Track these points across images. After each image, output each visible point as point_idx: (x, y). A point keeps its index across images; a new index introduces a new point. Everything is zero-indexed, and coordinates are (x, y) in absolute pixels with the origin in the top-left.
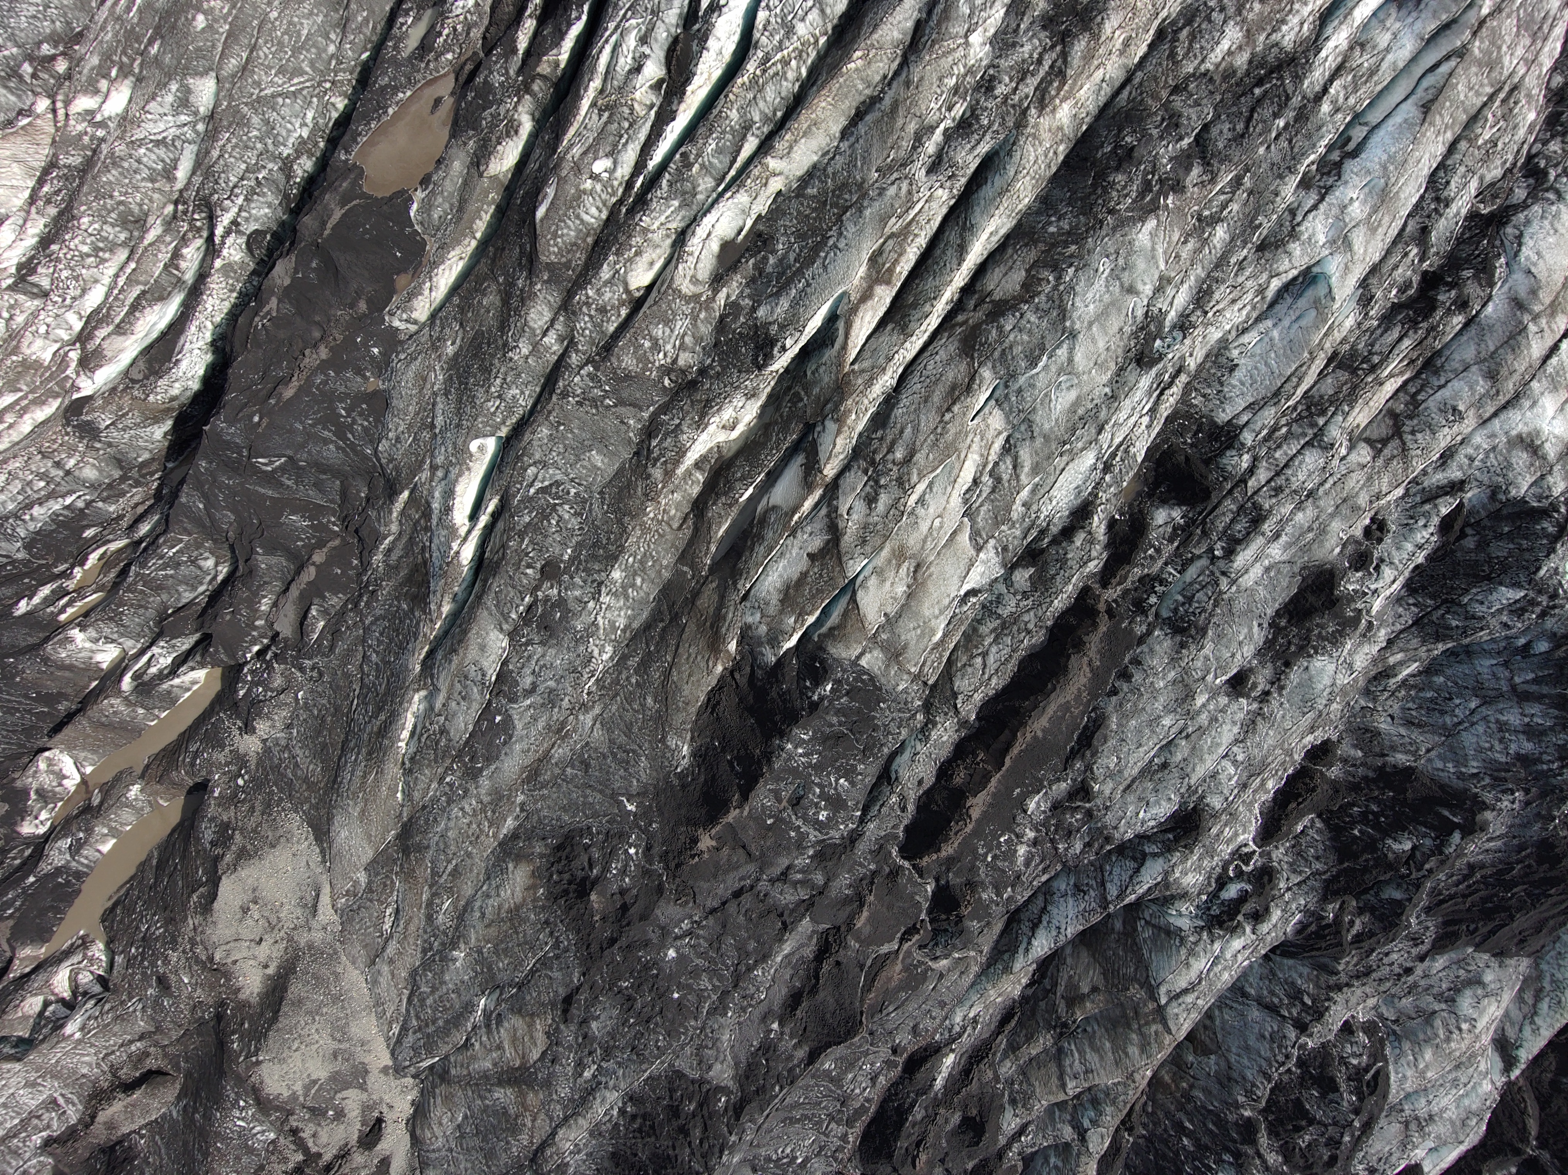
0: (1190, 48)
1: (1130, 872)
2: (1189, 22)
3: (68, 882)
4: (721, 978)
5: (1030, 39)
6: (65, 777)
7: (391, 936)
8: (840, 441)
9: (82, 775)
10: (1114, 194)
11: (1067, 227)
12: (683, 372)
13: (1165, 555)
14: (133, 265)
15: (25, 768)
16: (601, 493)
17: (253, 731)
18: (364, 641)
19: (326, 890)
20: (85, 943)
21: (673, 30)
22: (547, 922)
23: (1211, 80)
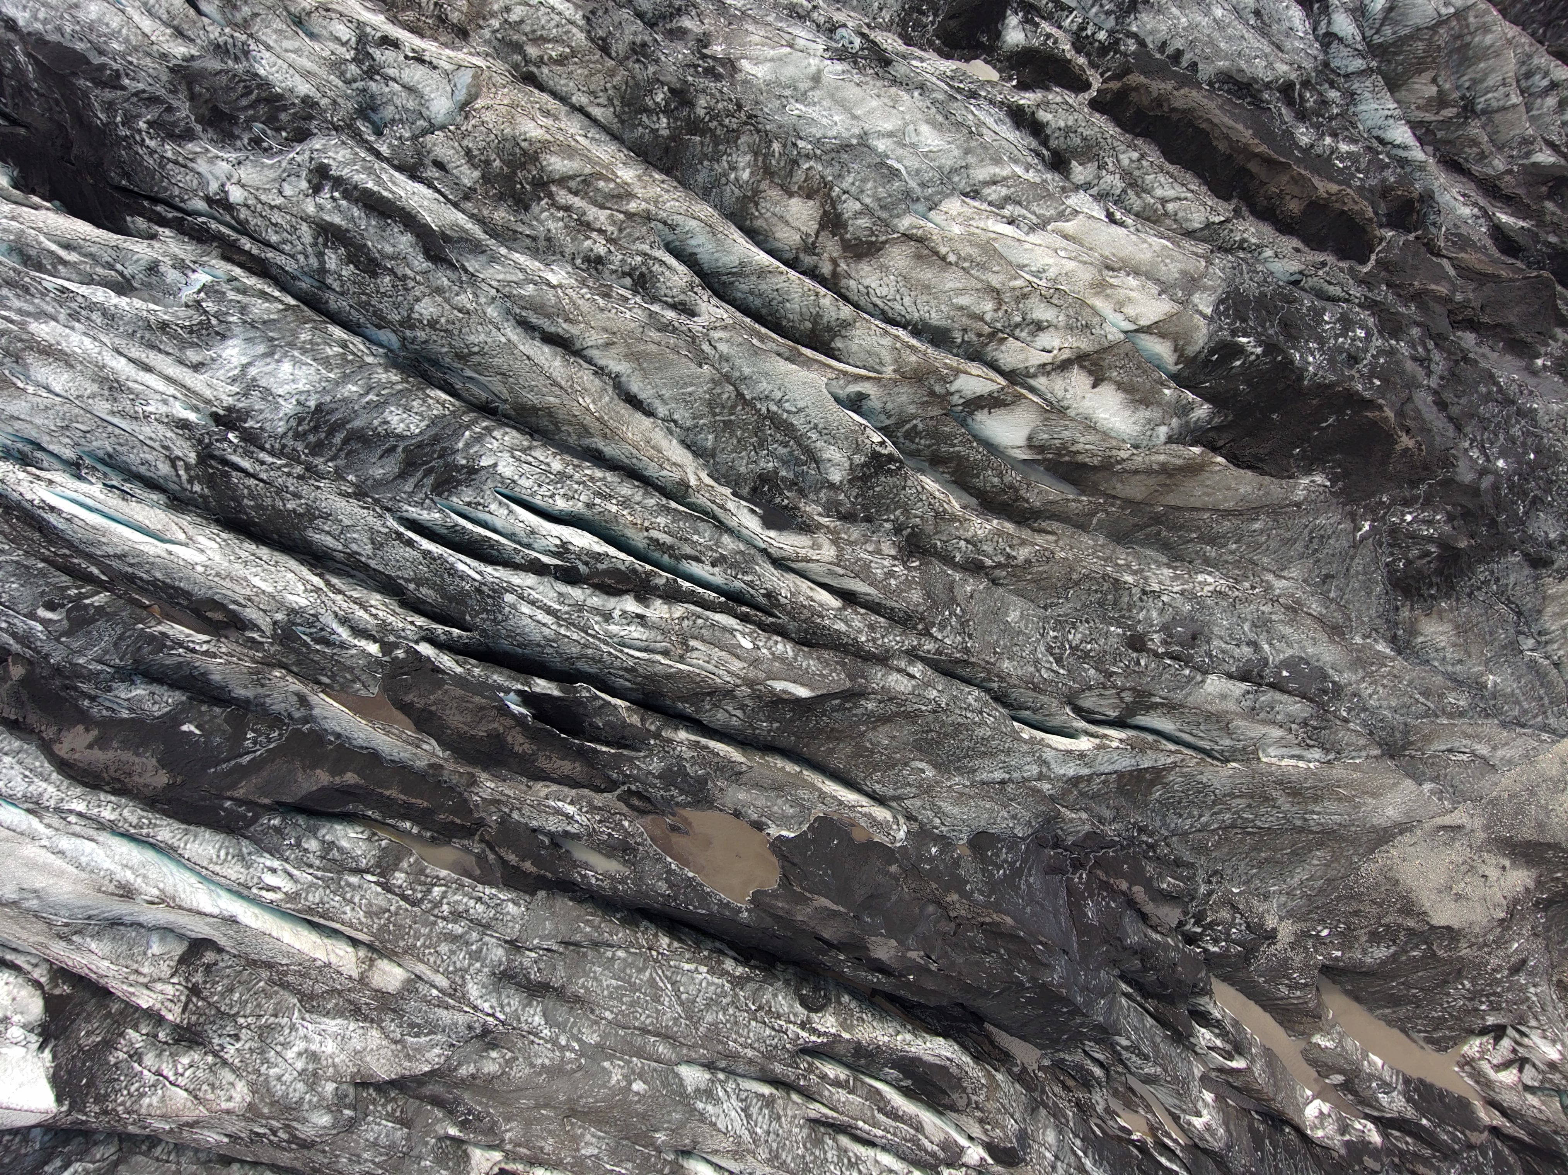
0: (556, 40)
1: (1341, 47)
2: (518, 48)
3: (1416, 1090)
4: (1509, 417)
5: (541, 222)
6: (1321, 1113)
7: (1473, 753)
8: (974, 371)
9: (1314, 1097)
10: (720, 106)
11: (748, 157)
12: (900, 550)
13: (1054, 31)
14: (860, 1124)
15: (1327, 1148)
16: (1045, 608)
17: (1275, 930)
18: (1186, 834)
19: (1439, 821)
20: (1467, 1062)
21: (588, 592)
22: (1470, 595)
23: (593, 12)
